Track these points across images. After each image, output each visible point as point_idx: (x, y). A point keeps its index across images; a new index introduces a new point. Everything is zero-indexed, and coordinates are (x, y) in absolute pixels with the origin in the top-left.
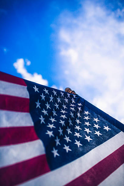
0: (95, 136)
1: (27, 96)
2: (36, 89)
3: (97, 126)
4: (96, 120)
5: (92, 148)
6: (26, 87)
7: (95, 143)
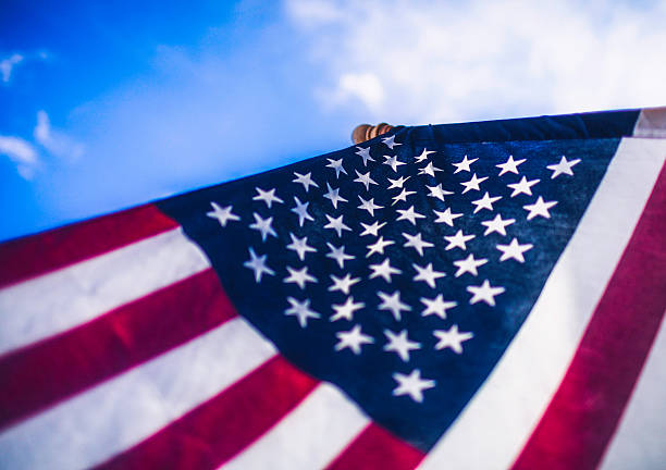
0: (532, 227)
1: (199, 260)
2: (223, 215)
3: (523, 187)
4: (511, 166)
5: (543, 275)
6: (179, 230)
7: (546, 251)
